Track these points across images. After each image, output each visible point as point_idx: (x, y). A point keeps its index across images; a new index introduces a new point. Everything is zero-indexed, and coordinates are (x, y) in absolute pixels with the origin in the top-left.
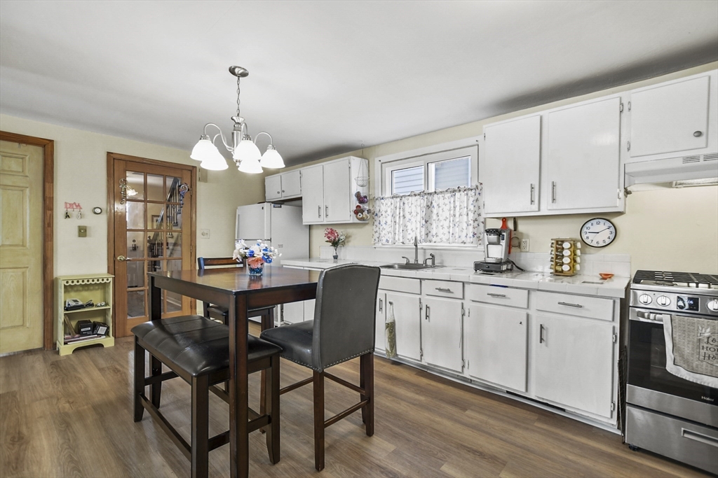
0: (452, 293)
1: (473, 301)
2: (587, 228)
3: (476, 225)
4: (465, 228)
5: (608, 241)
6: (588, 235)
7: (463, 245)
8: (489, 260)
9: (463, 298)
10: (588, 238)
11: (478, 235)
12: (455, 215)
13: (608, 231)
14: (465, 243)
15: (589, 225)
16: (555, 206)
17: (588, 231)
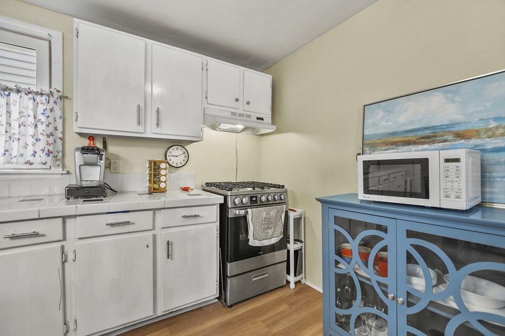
0: (43, 235)
1: (80, 239)
2: (170, 153)
3: (51, 140)
4: (30, 144)
5: (183, 163)
6: (171, 157)
7: (28, 166)
8: (85, 184)
9: (64, 239)
10: (170, 160)
11: (56, 154)
12: (9, 124)
13: (183, 155)
14: (31, 164)
15: (171, 150)
16: (159, 130)
17: (170, 155)
